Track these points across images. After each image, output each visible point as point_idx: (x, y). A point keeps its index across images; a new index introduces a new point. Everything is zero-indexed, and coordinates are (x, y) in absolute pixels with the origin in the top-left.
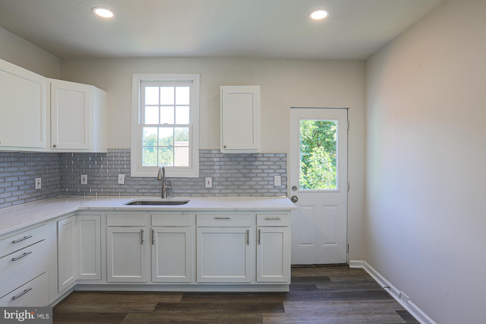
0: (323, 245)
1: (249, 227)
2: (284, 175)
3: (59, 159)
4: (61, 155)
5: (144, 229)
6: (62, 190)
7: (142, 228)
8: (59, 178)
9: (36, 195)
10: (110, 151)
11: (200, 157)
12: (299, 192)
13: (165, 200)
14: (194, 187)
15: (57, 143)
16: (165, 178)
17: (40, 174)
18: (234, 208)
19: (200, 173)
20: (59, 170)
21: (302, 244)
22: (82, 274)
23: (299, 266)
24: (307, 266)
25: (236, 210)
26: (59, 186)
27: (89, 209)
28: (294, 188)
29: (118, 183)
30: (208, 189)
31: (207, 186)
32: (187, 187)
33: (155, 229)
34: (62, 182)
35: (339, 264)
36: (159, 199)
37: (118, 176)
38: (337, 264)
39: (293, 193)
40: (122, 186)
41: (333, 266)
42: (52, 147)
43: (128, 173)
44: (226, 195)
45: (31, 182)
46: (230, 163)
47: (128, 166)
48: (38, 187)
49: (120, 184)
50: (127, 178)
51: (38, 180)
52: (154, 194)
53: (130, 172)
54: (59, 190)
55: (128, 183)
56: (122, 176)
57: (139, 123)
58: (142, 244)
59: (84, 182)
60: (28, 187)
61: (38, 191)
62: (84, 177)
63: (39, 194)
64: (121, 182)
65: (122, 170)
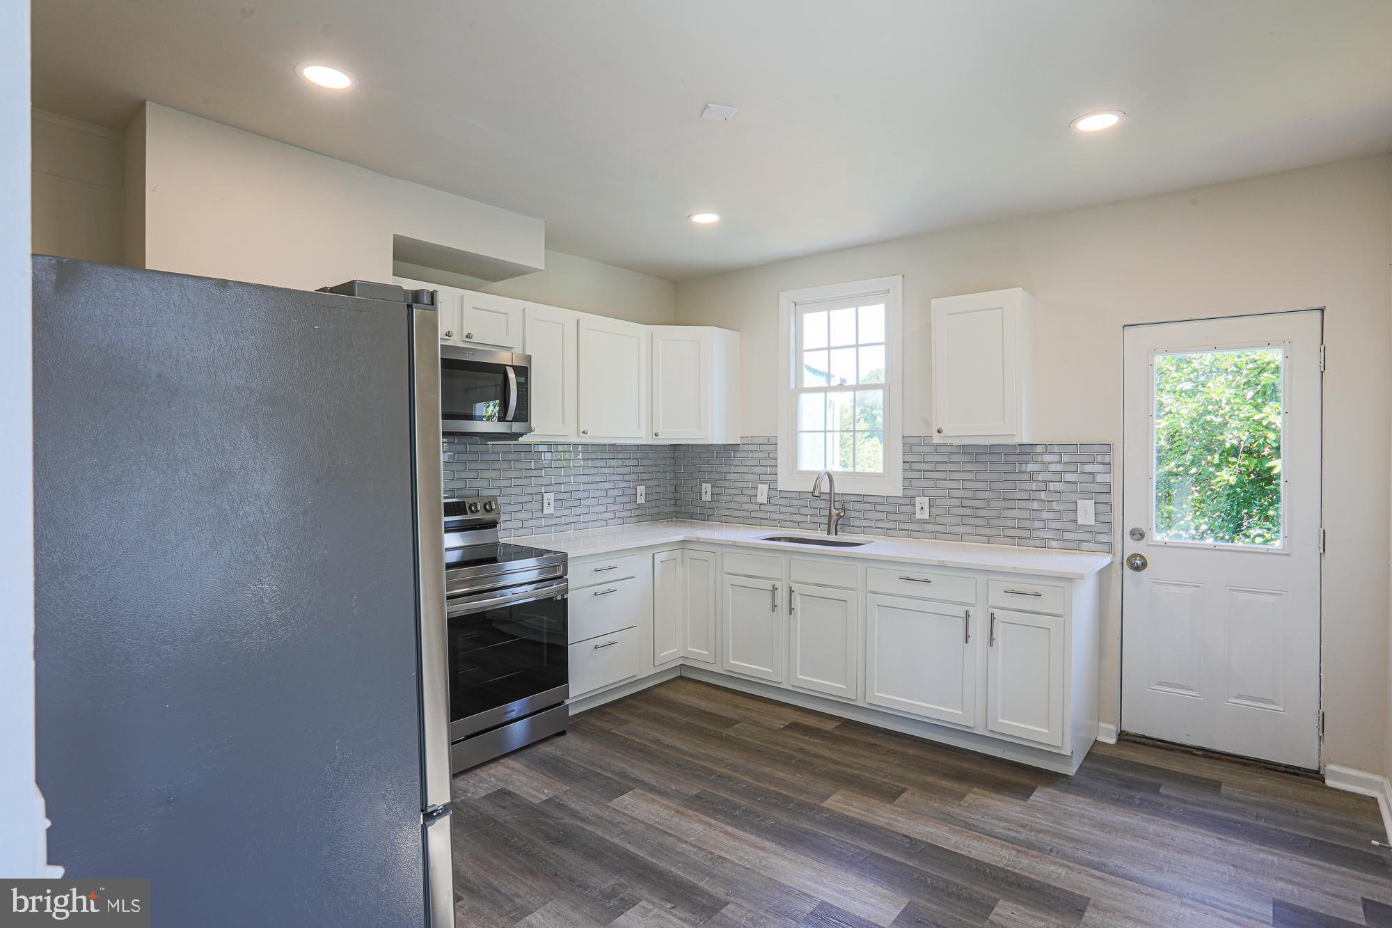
0: (1230, 701)
1: (972, 605)
2: (1103, 498)
3: (671, 455)
4: (675, 447)
5: (778, 585)
6: (677, 509)
7: (774, 582)
8: (672, 488)
9: (636, 513)
10: (745, 441)
11: (904, 453)
12: (1148, 545)
13: (832, 538)
14: (892, 516)
15: (660, 430)
16: (836, 494)
17: (644, 480)
18: (939, 561)
19: (905, 488)
20: (672, 474)
21: (1160, 684)
22: (689, 649)
23: (1151, 742)
24: (1178, 747)
25: (942, 566)
26: (672, 502)
27: (698, 541)
28: (1138, 535)
29: (758, 502)
30: (921, 522)
31: (918, 516)
32: (879, 516)
33: (795, 587)
34: (677, 495)
35: (1287, 766)
36: (823, 536)
37: (757, 488)
38: (1279, 765)
39: (1132, 547)
40: (763, 508)
41: (1267, 768)
42: (654, 435)
43: (772, 483)
44: (960, 537)
45: (631, 492)
46: (970, 467)
47: (773, 470)
48: (641, 500)
49: (761, 504)
50: (772, 493)
51: (641, 489)
52: (815, 525)
53: (776, 481)
54: (671, 509)
55: (773, 501)
56: (763, 489)
57: (792, 386)
58: (773, 611)
59: (707, 497)
60: (627, 499)
61: (640, 507)
62: (707, 487)
63: (642, 512)
64: (762, 498)
65: (763, 477)
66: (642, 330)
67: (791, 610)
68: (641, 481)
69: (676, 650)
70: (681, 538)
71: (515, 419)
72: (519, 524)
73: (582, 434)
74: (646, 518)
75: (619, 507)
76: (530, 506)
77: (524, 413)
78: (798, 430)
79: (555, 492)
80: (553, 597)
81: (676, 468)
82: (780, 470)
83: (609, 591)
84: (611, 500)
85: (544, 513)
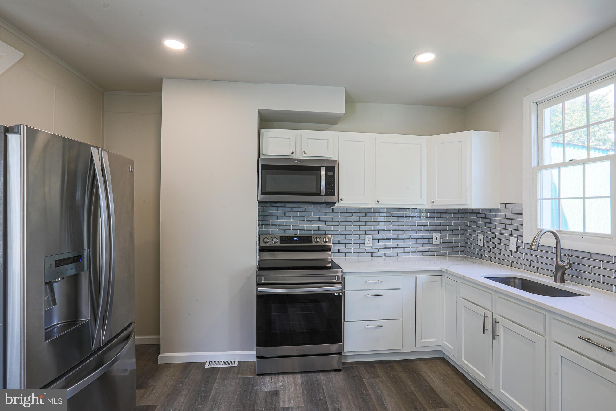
4: (465, 211)
5: (489, 314)
6: (466, 249)
7: (487, 311)
8: (463, 236)
9: (432, 249)
10: (504, 206)
13: (558, 285)
15: (436, 199)
16: (561, 248)
17: (439, 230)
20: (463, 228)
22: (444, 342)
26: (463, 245)
29: (510, 250)
32: (604, 272)
33: (499, 319)
34: (466, 241)
36: (548, 281)
37: (509, 240)
40: (514, 254)
43: (519, 237)
45: (429, 237)
47: (520, 228)
48: (436, 242)
49: (512, 251)
50: (519, 244)
51: (436, 236)
53: (522, 236)
54: (463, 249)
55: (520, 250)
56: (513, 240)
57: (534, 164)
58: (484, 333)
59: (481, 243)
60: (426, 241)
61: (435, 246)
62: (481, 237)
63: (437, 249)
64: (513, 248)
65: (514, 232)
66: (423, 139)
67: (495, 336)
68: (437, 231)
69: (435, 340)
70: (438, 268)
71: (326, 194)
72: (350, 250)
73: (377, 202)
74: (439, 253)
75: (420, 245)
76: (357, 241)
77: (333, 191)
78: (539, 197)
79: (373, 235)
80: (332, 293)
81: (466, 223)
82: (524, 228)
83: (378, 295)
84: (414, 241)
85: (366, 245)
